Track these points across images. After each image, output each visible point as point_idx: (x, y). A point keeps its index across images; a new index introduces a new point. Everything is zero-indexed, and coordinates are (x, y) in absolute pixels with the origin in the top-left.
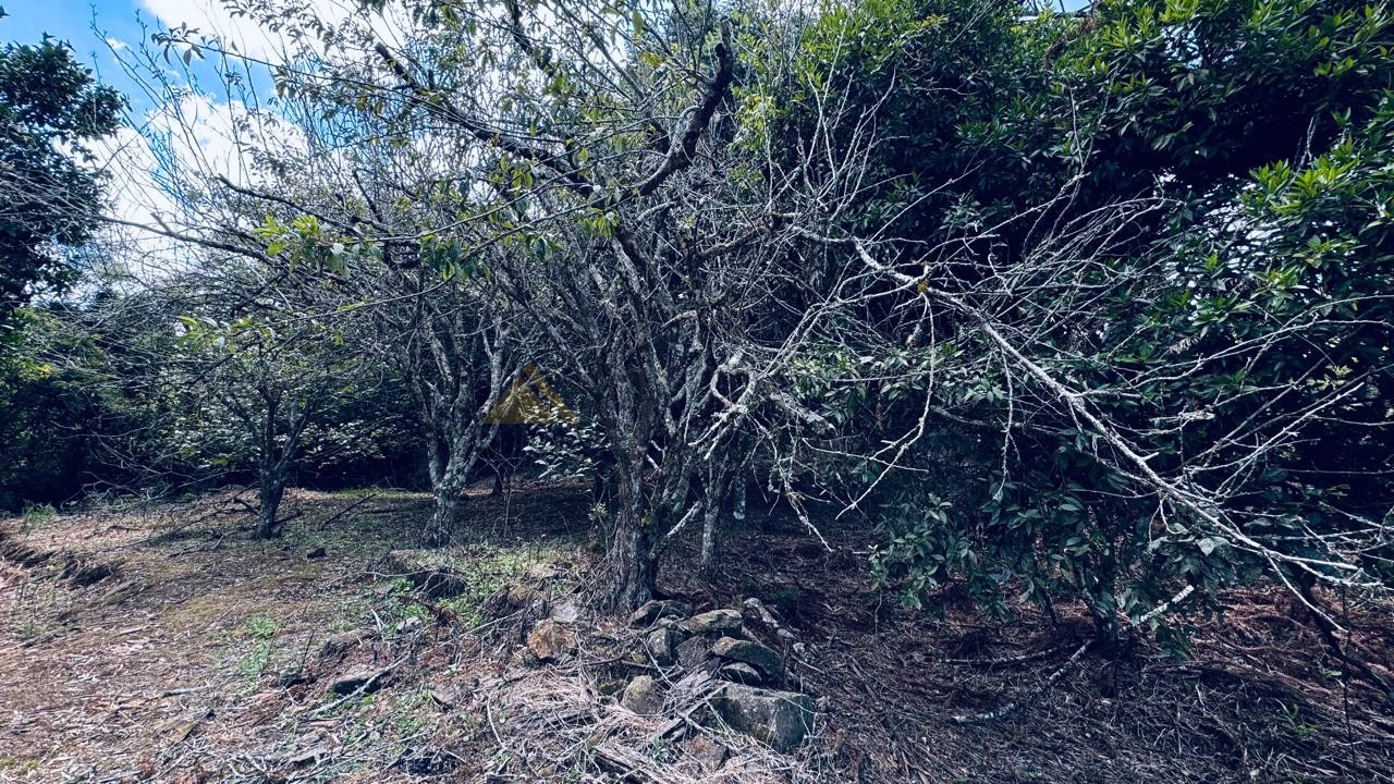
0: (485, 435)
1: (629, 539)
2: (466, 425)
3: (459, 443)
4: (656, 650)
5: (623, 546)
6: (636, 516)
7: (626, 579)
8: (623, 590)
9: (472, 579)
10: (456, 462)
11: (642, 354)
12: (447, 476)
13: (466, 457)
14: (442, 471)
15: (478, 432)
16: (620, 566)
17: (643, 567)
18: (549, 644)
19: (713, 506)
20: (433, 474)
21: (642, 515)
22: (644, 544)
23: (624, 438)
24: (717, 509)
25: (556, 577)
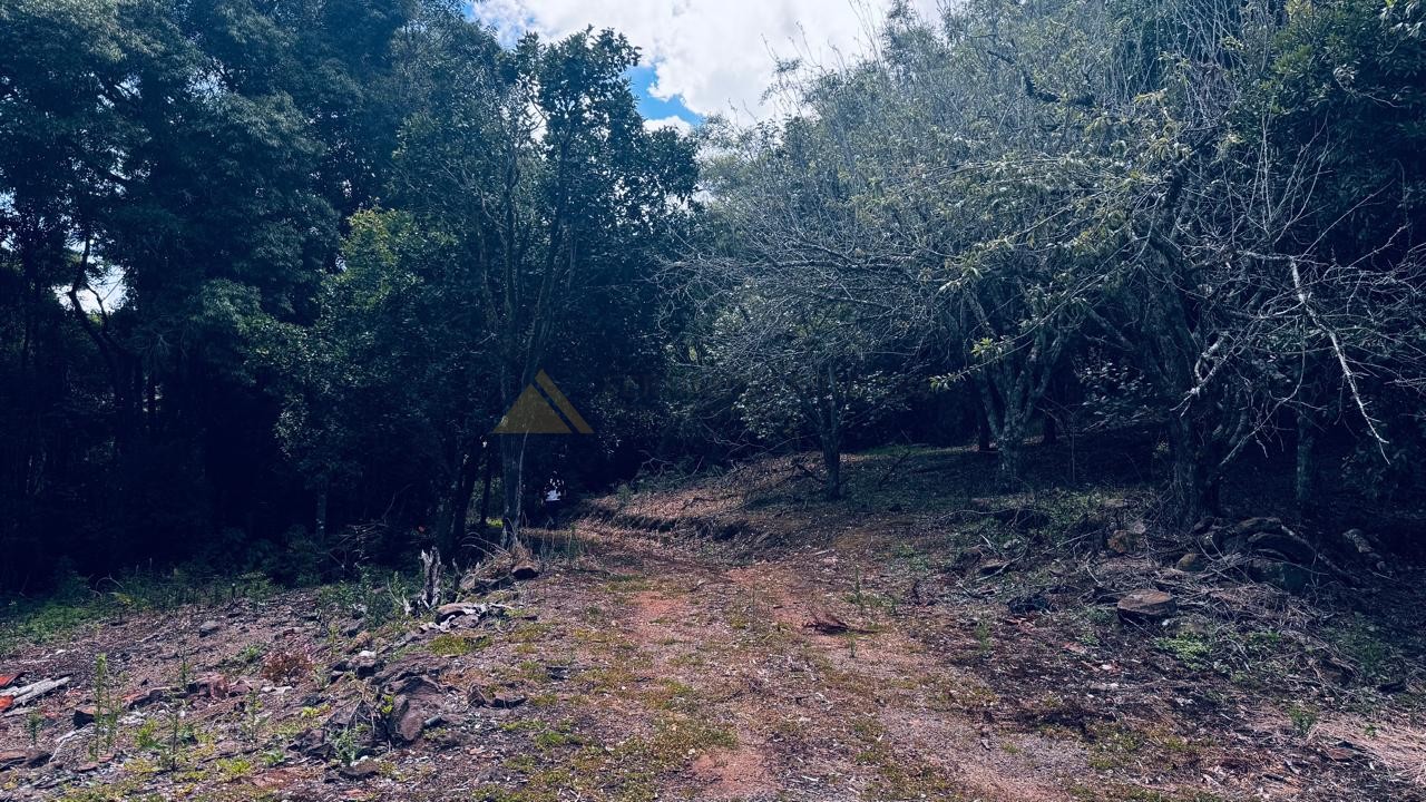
0: (1037, 383)
1: (1186, 471)
2: (1016, 375)
3: (1012, 395)
4: (1205, 543)
5: (1181, 478)
6: (1189, 451)
7: (1188, 503)
8: (1186, 512)
9: (1054, 513)
10: (1013, 415)
11: (1173, 319)
12: (1006, 429)
13: (1022, 408)
14: (1001, 425)
15: (1030, 382)
16: (1181, 494)
17: (1201, 492)
18: (1125, 544)
19: (1305, 437)
20: (993, 427)
21: (1196, 450)
22: (1201, 474)
23: (1170, 387)
24: (1311, 440)
25: (1128, 507)
